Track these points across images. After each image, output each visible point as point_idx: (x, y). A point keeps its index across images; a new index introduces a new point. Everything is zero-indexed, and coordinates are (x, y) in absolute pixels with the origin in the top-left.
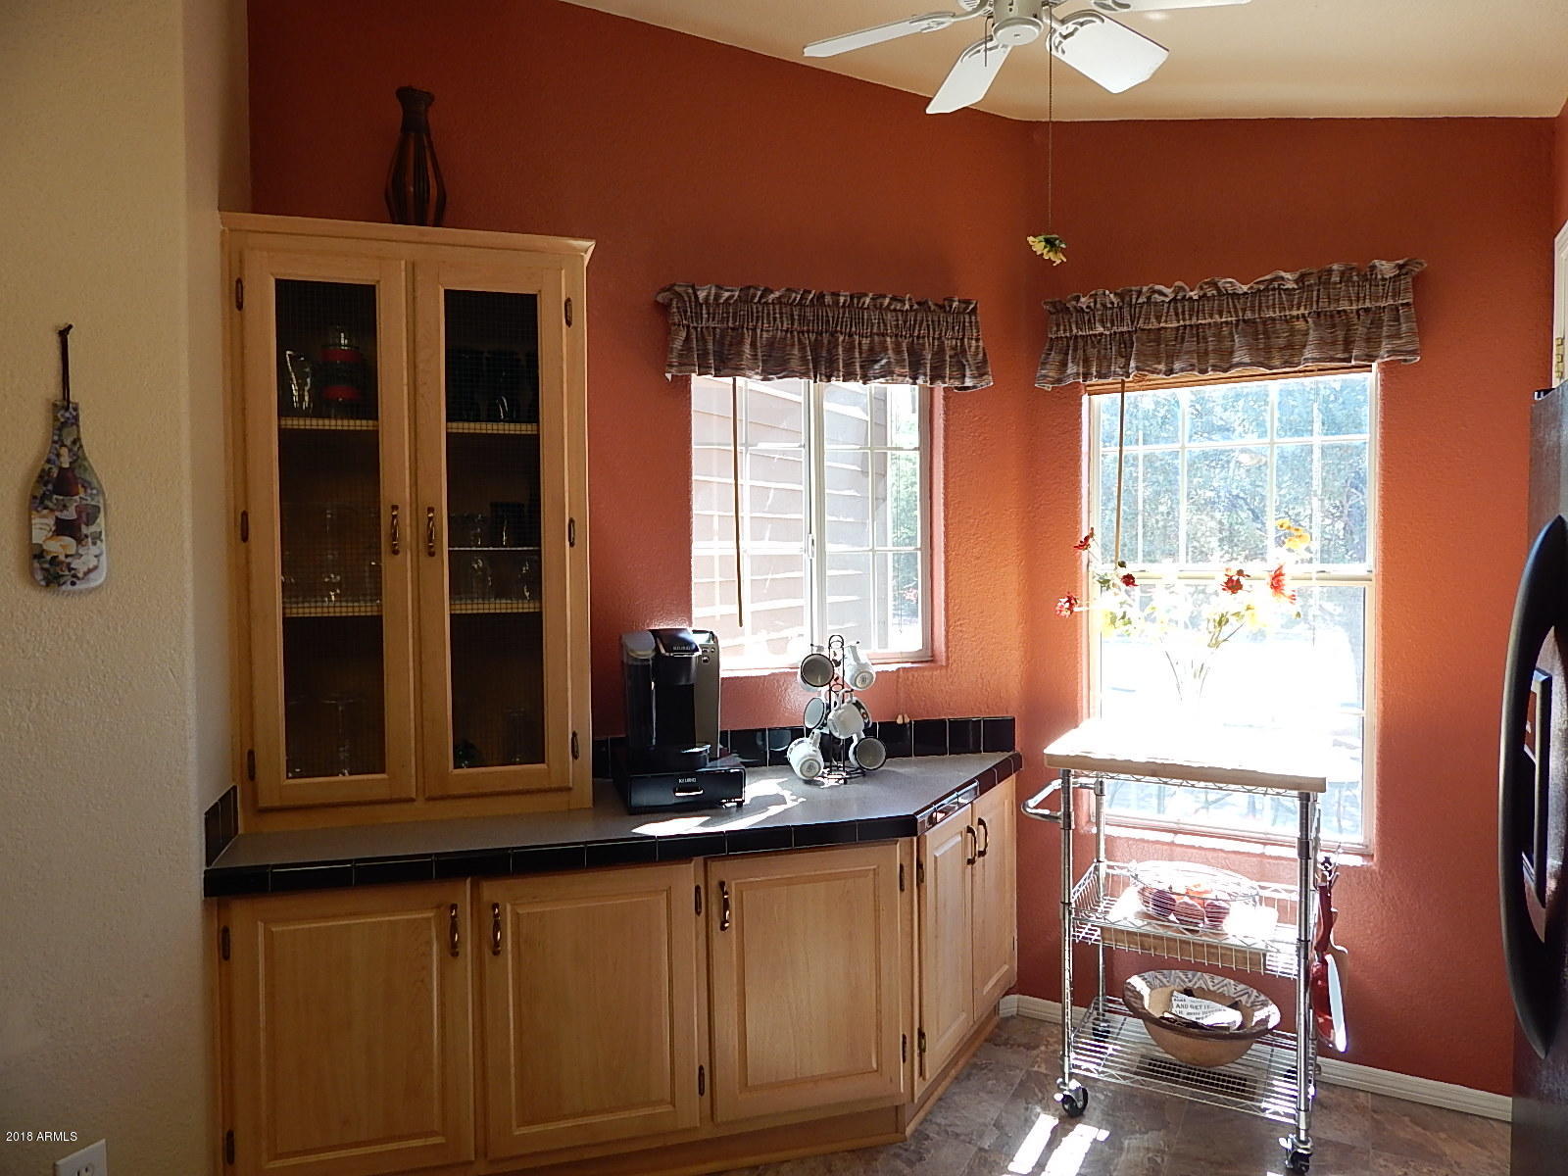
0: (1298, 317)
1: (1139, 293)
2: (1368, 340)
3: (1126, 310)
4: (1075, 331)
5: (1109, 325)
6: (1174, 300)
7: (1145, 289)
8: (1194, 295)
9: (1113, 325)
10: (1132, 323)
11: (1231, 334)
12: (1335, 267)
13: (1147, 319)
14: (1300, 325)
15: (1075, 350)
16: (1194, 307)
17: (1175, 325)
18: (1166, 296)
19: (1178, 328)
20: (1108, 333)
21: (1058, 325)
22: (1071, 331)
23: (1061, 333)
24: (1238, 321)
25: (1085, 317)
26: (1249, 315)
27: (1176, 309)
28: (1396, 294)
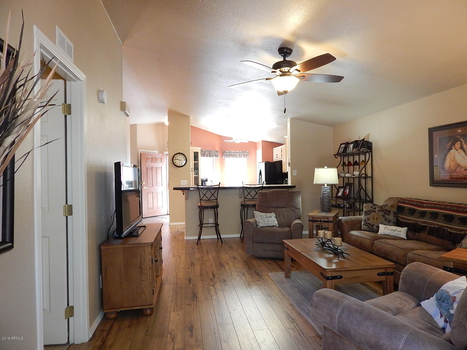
2: (246, 156)
7: (231, 151)
8: (235, 152)
11: (237, 155)
12: (244, 151)
13: (231, 154)
14: (242, 155)
15: (226, 155)
21: (224, 153)
28: (248, 153)
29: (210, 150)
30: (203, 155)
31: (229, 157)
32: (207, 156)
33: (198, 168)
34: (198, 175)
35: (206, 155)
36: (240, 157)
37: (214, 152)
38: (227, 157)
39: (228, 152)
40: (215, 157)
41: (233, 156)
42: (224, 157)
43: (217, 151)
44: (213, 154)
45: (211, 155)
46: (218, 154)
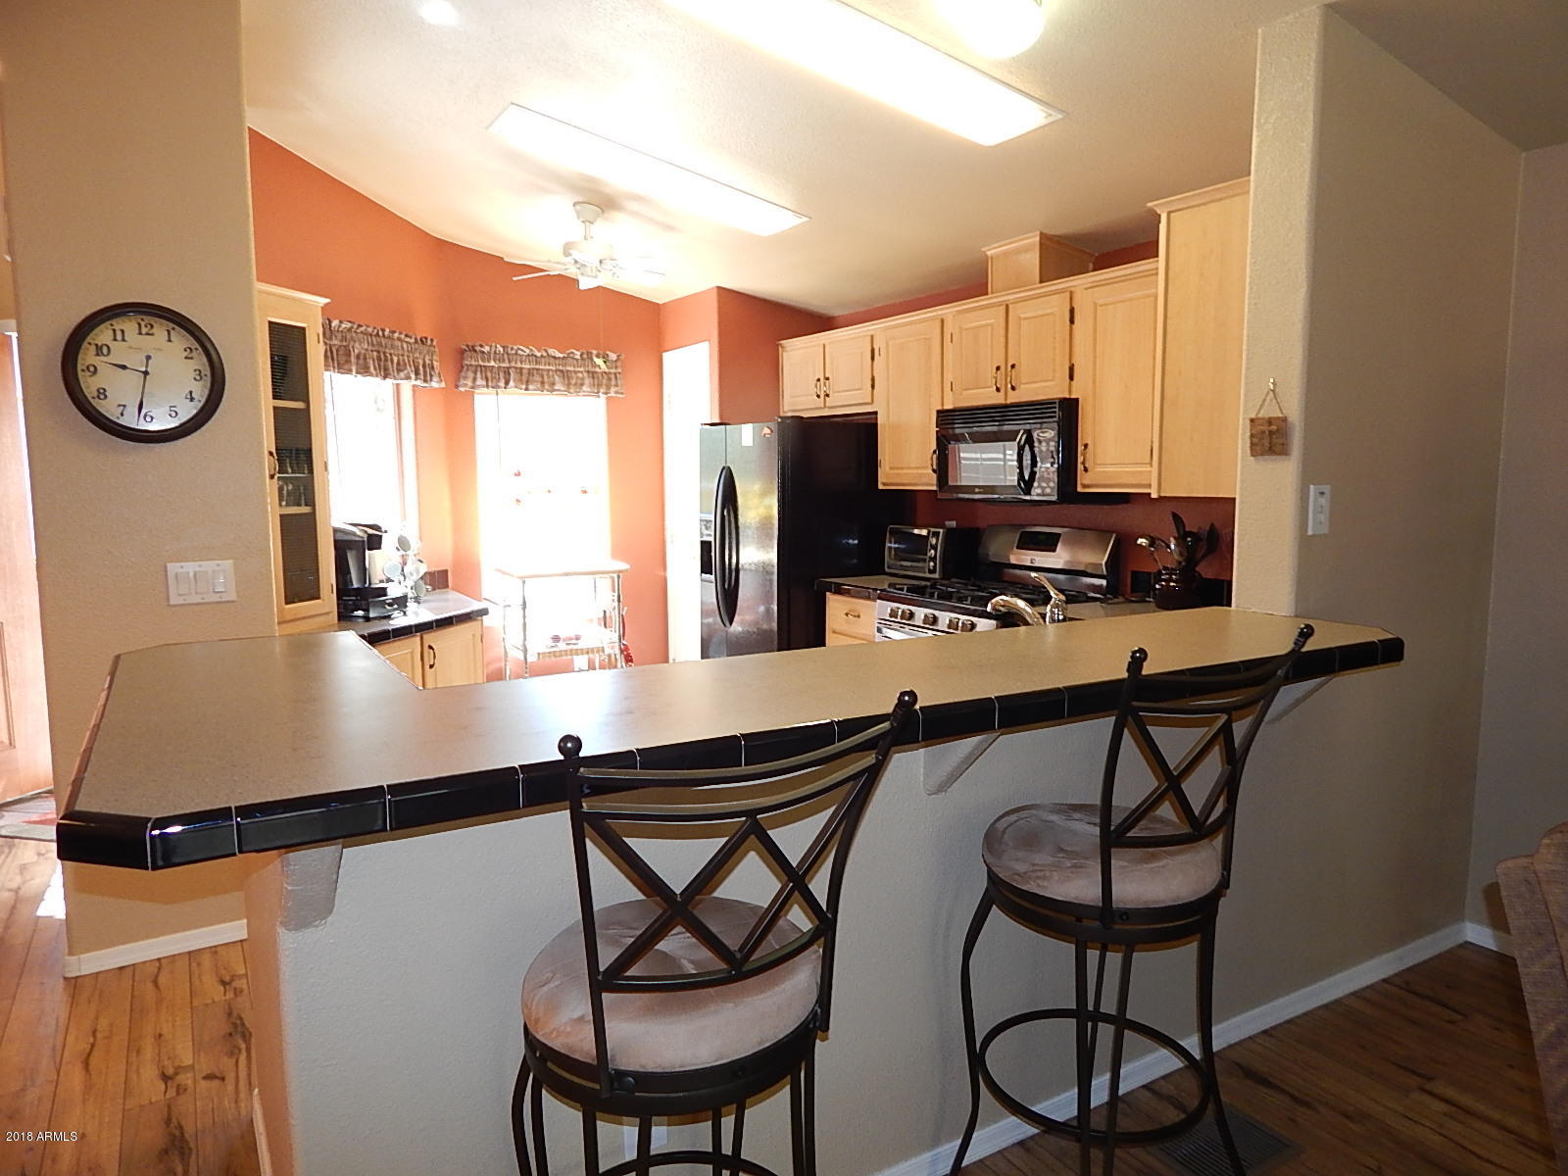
0: (580, 372)
1: (512, 349)
2: (606, 386)
3: (506, 356)
4: (480, 362)
6: (528, 355)
7: (515, 347)
8: (539, 354)
9: (499, 362)
10: (509, 363)
11: (553, 374)
12: (593, 351)
13: (516, 363)
14: (580, 375)
15: (481, 371)
16: (537, 360)
17: (529, 367)
18: (525, 352)
19: (529, 369)
20: (496, 366)
21: (471, 358)
22: (478, 361)
23: (473, 363)
24: (556, 370)
25: (486, 356)
26: (561, 368)
27: (529, 359)
28: (616, 367)
29: (383, 330)
30: (339, 359)
31: (502, 384)
32: (364, 370)
33: (310, 450)
34: (313, 505)
35: (353, 359)
36: (569, 384)
37: (405, 345)
38: (490, 384)
39: (493, 349)
40: (416, 379)
41: (527, 382)
42: (470, 383)
43: (426, 339)
44: (399, 360)
45: (386, 360)
46: (435, 357)
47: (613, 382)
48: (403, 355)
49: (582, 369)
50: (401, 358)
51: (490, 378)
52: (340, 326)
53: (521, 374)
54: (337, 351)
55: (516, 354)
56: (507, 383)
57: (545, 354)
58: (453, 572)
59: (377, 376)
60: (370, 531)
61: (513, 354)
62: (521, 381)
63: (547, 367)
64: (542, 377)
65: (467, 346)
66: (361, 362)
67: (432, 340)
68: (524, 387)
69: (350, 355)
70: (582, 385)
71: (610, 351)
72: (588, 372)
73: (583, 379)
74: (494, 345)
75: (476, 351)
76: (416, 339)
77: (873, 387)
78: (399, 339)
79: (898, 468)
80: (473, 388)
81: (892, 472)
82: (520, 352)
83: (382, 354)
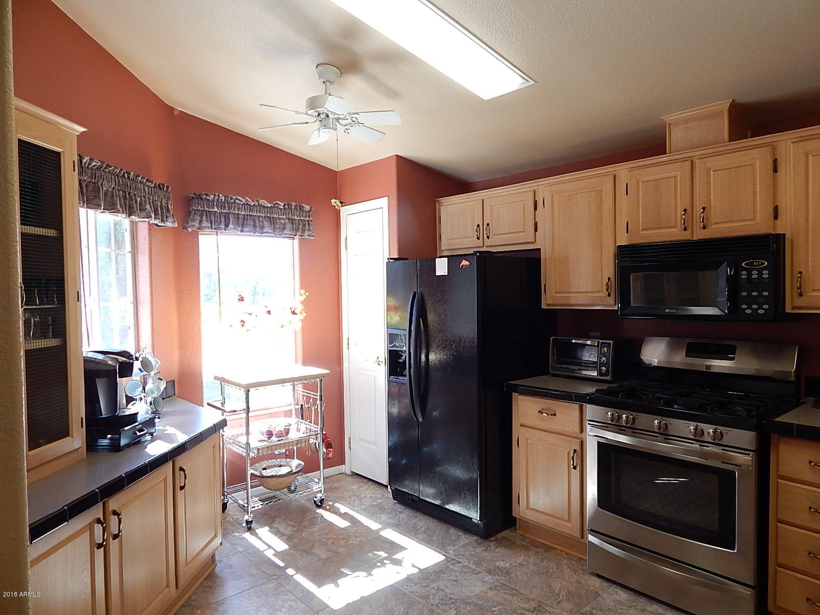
0: (282, 219)
1: (231, 199)
3: (226, 204)
4: (206, 208)
5: (220, 208)
6: (244, 204)
7: (234, 197)
8: (252, 204)
9: (221, 209)
10: (229, 210)
11: (263, 220)
12: (293, 203)
13: (234, 210)
14: (283, 221)
16: (251, 208)
17: (244, 213)
18: (242, 201)
19: (245, 215)
20: (218, 211)
21: (198, 204)
22: (204, 207)
23: (200, 208)
24: (265, 216)
25: (210, 203)
26: (269, 215)
27: (245, 207)
29: (129, 174)
30: (89, 195)
31: (223, 227)
32: (111, 207)
34: (64, 338)
35: (101, 196)
37: (146, 188)
38: (213, 226)
39: (216, 198)
40: (155, 219)
41: (243, 225)
42: (197, 225)
43: (163, 185)
44: (141, 200)
45: (131, 200)
46: (170, 202)
47: (307, 228)
48: (145, 197)
49: (284, 217)
50: (143, 199)
51: (213, 221)
52: (90, 164)
53: (238, 219)
54: (86, 186)
55: (234, 202)
56: (227, 226)
57: (257, 204)
58: (179, 382)
59: (123, 213)
60: (121, 359)
61: (232, 203)
62: (238, 224)
63: (259, 214)
64: (255, 222)
65: (195, 194)
66: (108, 199)
67: (168, 187)
68: (240, 229)
69: (99, 192)
70: (284, 229)
71: (305, 204)
72: (289, 219)
73: (284, 224)
74: (217, 194)
75: (202, 199)
76: (155, 184)
77: (536, 230)
78: (141, 183)
79: (565, 292)
80: (199, 228)
81: (556, 295)
82: (237, 201)
83: (127, 193)
